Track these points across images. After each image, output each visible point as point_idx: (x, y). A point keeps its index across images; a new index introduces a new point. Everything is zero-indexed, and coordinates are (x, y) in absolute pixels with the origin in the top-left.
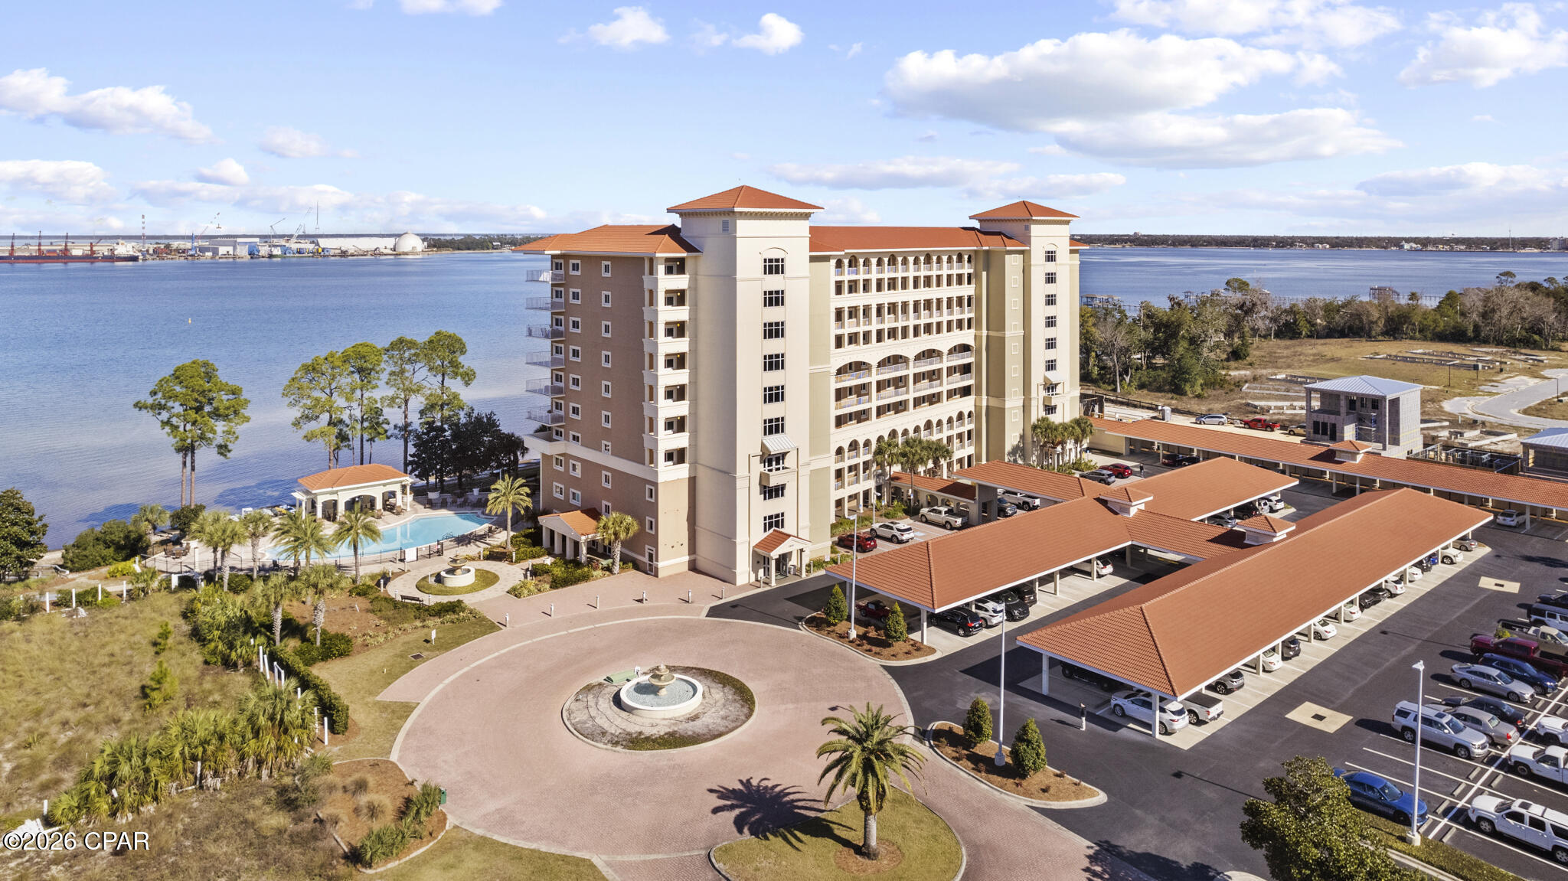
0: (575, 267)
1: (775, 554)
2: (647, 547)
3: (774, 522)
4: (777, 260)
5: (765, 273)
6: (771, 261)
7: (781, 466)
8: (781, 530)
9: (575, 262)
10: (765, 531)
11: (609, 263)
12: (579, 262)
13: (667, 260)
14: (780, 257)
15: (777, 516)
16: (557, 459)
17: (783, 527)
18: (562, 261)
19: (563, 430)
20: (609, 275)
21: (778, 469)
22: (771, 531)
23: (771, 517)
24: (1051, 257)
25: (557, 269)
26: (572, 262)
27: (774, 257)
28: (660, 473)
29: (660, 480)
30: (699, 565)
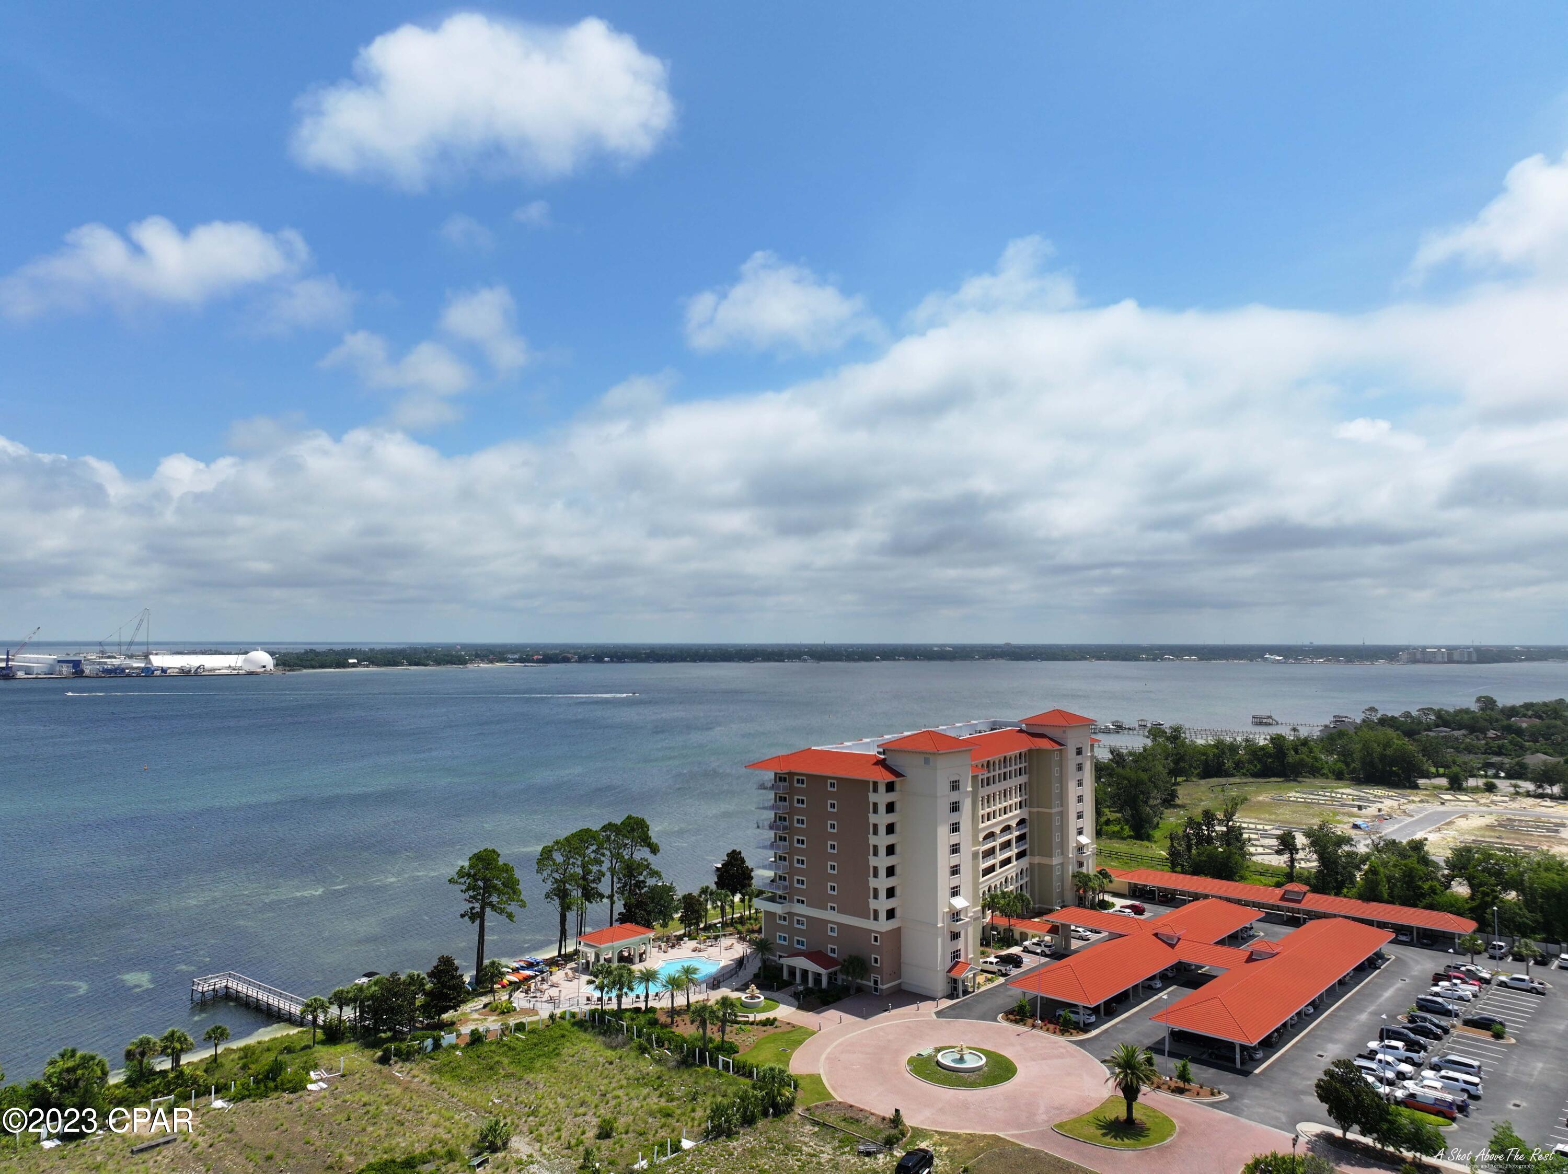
0: (802, 782)
1: (962, 977)
2: (872, 975)
3: (957, 955)
4: (957, 782)
5: (951, 791)
6: (953, 782)
7: (960, 917)
10: (951, 961)
11: (835, 781)
12: (804, 778)
13: (887, 783)
14: (958, 779)
15: (957, 951)
17: (960, 958)
18: (787, 777)
20: (835, 790)
21: (957, 921)
22: (955, 961)
23: (954, 952)
24: (1079, 752)
25: (780, 782)
26: (799, 778)
27: (955, 780)
28: (883, 925)
29: (883, 930)
30: (904, 987)
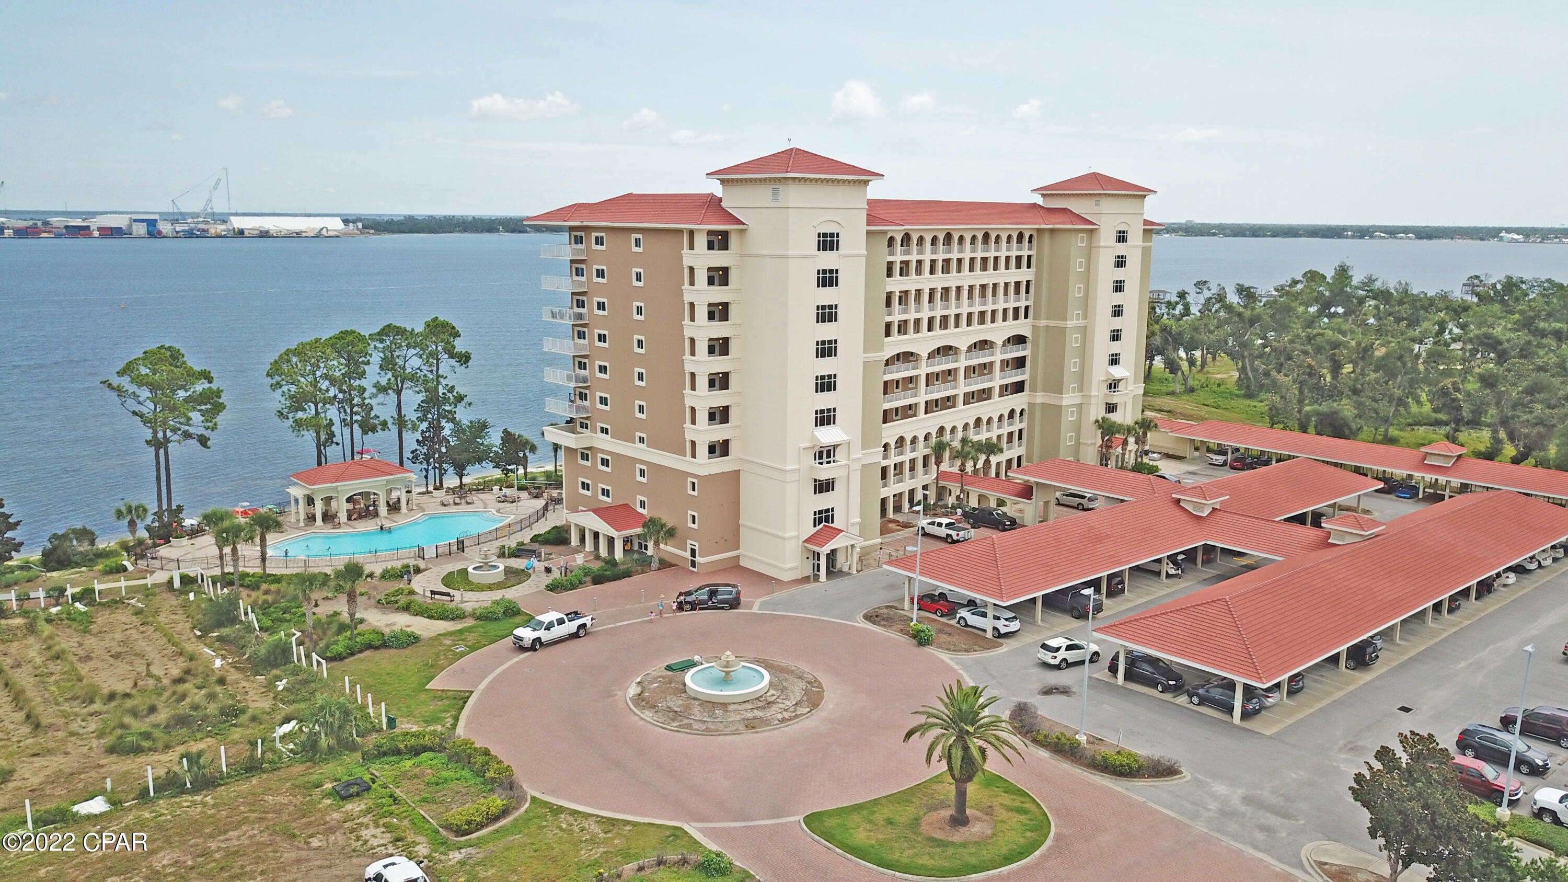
0: (599, 241)
1: (825, 550)
2: (689, 542)
3: (824, 517)
4: (832, 235)
5: (819, 250)
6: (825, 235)
7: (832, 459)
8: (830, 525)
9: (599, 234)
10: (815, 526)
11: (640, 236)
12: (603, 235)
13: (710, 233)
14: (835, 232)
15: (827, 511)
16: (582, 453)
17: (832, 522)
18: (582, 234)
19: (588, 422)
20: (640, 250)
21: (829, 462)
22: (821, 526)
23: (821, 512)
24: (1122, 237)
25: (576, 243)
26: (594, 235)
27: (828, 231)
28: (705, 465)
29: (702, 472)
30: (743, 563)
